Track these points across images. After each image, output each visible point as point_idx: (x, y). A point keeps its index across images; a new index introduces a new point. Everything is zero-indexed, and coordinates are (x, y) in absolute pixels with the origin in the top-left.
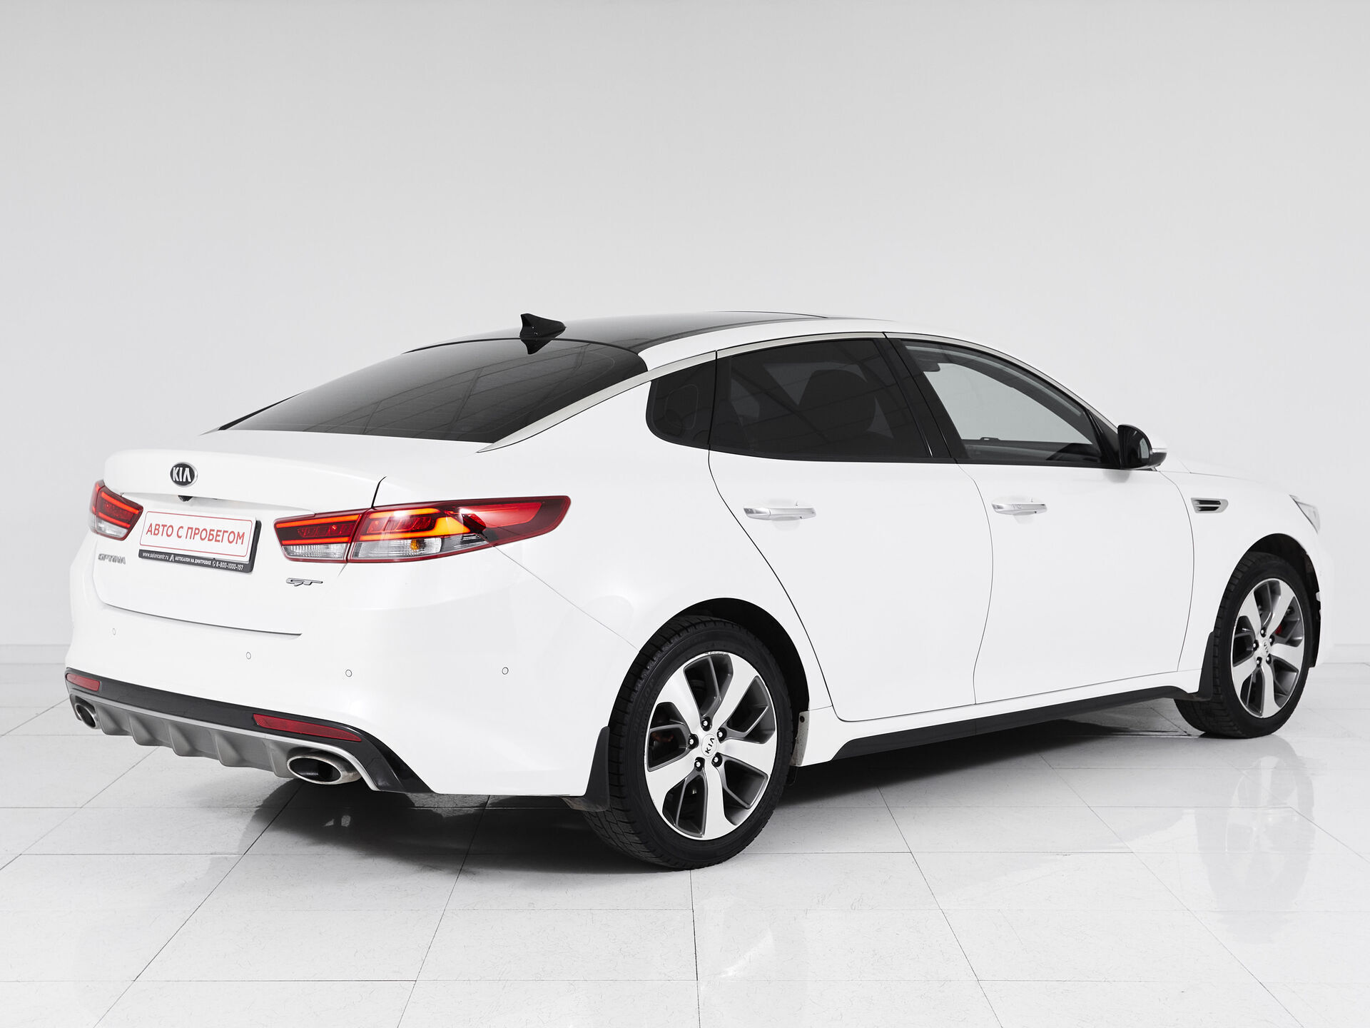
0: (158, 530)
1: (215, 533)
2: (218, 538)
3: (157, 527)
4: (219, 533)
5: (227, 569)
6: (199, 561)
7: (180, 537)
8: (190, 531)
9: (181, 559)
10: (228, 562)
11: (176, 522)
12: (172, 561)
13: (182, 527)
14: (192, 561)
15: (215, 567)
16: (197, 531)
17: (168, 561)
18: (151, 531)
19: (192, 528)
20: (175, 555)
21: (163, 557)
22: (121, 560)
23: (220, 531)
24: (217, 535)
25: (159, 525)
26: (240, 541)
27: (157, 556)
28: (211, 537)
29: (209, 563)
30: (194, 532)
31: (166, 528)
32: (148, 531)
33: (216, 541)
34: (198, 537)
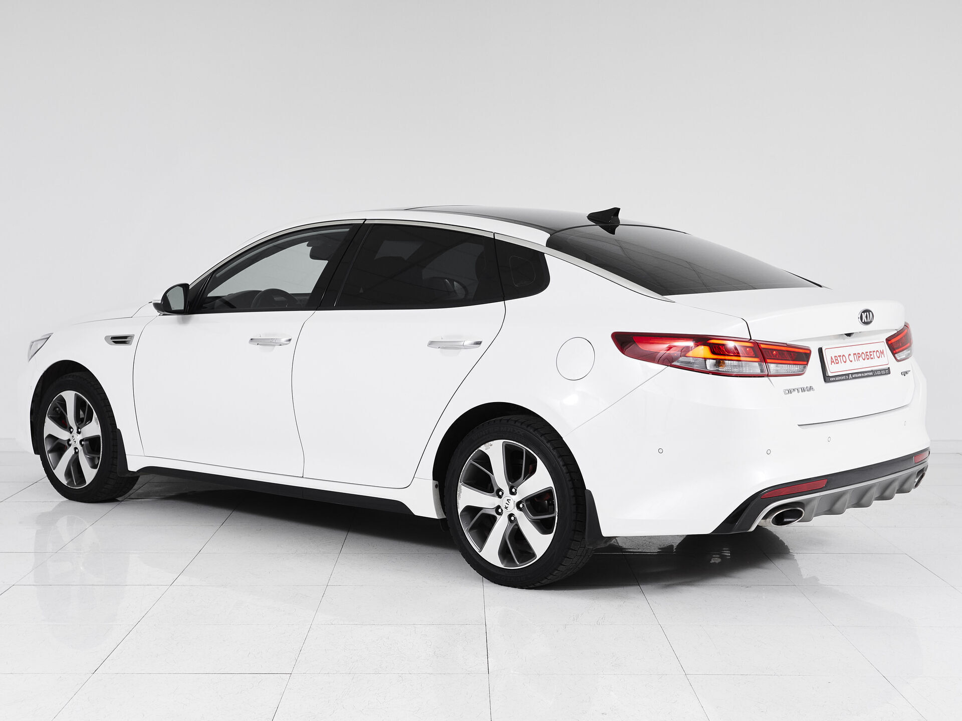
0: (837, 360)
1: (868, 354)
2: (872, 357)
3: (836, 358)
4: (871, 353)
5: (881, 375)
6: (866, 374)
7: (851, 361)
8: (855, 355)
9: (856, 375)
10: (881, 370)
11: (845, 351)
12: (851, 379)
13: (850, 355)
14: (863, 375)
15: (875, 375)
16: (859, 355)
17: (849, 379)
18: (833, 362)
19: (855, 354)
20: (852, 374)
21: (844, 377)
22: (811, 388)
23: (871, 352)
24: (871, 355)
25: (836, 356)
26: (883, 356)
27: (840, 378)
28: (868, 357)
29: (871, 374)
30: (858, 356)
31: (841, 358)
32: (832, 362)
33: (871, 358)
34: (861, 358)
